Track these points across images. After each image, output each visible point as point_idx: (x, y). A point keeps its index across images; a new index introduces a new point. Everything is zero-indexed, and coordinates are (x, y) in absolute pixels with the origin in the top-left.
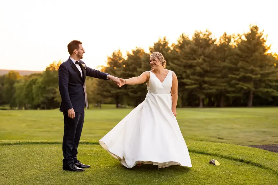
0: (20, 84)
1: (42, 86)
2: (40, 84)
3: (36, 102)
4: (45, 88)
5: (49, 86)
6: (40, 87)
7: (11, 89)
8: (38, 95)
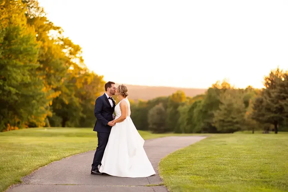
0: (185, 107)
1: (204, 110)
2: (201, 108)
3: (197, 128)
4: (206, 112)
5: (211, 110)
6: (201, 111)
7: (176, 114)
8: (199, 121)
